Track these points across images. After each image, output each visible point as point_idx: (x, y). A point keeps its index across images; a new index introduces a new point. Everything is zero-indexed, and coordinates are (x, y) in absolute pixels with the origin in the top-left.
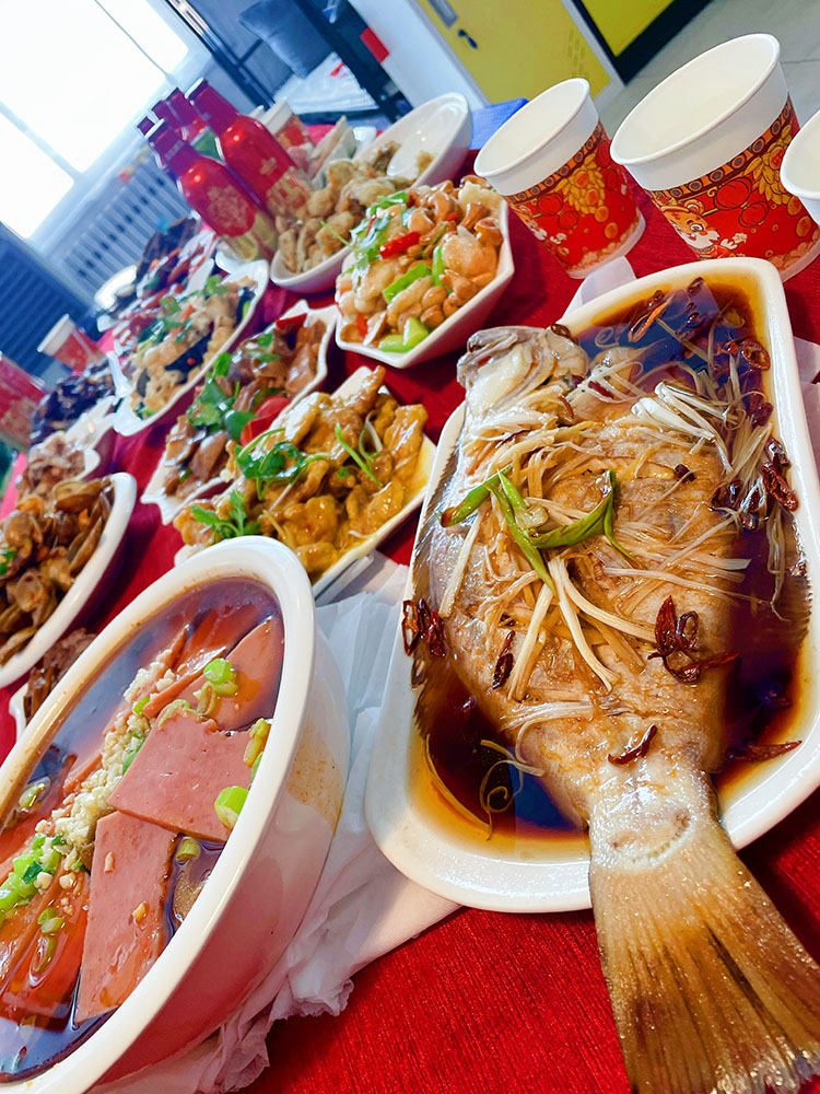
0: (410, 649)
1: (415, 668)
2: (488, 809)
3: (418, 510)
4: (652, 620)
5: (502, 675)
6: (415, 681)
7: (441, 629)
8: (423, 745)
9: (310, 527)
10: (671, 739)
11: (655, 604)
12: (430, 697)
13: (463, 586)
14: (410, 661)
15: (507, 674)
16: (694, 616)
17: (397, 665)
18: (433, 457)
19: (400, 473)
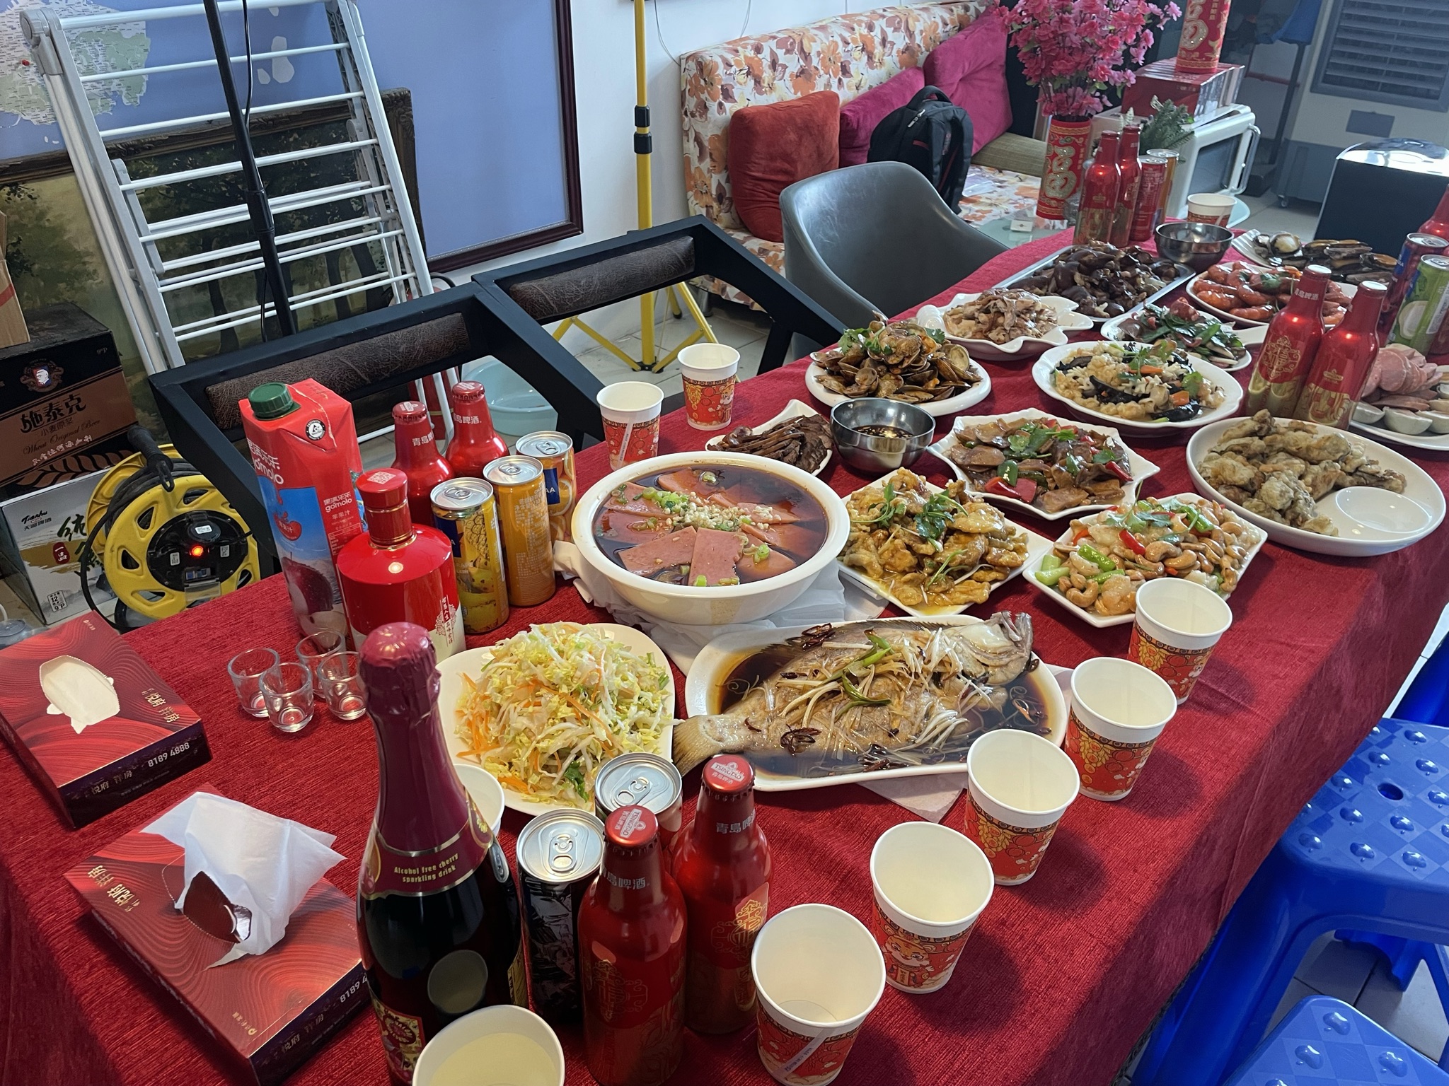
0: (805, 634)
1: (796, 638)
2: (728, 683)
3: (908, 615)
4: (810, 727)
5: (785, 676)
6: (790, 640)
7: (818, 645)
8: (759, 651)
9: (893, 556)
10: (756, 737)
11: (820, 728)
12: (783, 649)
13: (837, 649)
14: (800, 635)
15: (789, 678)
16: (813, 741)
17: (796, 629)
18: (950, 614)
19: (939, 597)
